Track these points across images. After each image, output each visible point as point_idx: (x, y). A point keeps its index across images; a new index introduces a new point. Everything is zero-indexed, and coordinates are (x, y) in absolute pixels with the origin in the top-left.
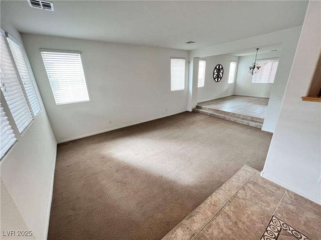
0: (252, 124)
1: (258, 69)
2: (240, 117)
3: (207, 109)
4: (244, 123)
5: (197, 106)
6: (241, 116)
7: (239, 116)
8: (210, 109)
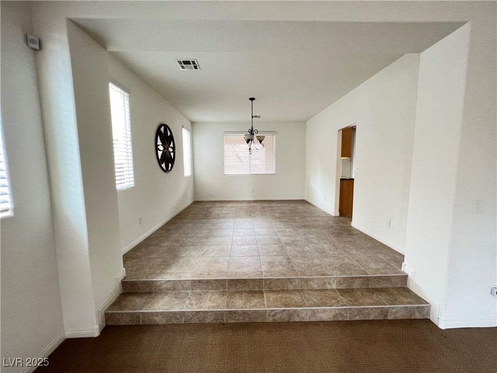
0: (396, 312)
1: (261, 142)
2: (329, 287)
3: (188, 284)
4: (369, 314)
5: (124, 283)
6: (330, 284)
7: (325, 284)
8: (200, 281)
